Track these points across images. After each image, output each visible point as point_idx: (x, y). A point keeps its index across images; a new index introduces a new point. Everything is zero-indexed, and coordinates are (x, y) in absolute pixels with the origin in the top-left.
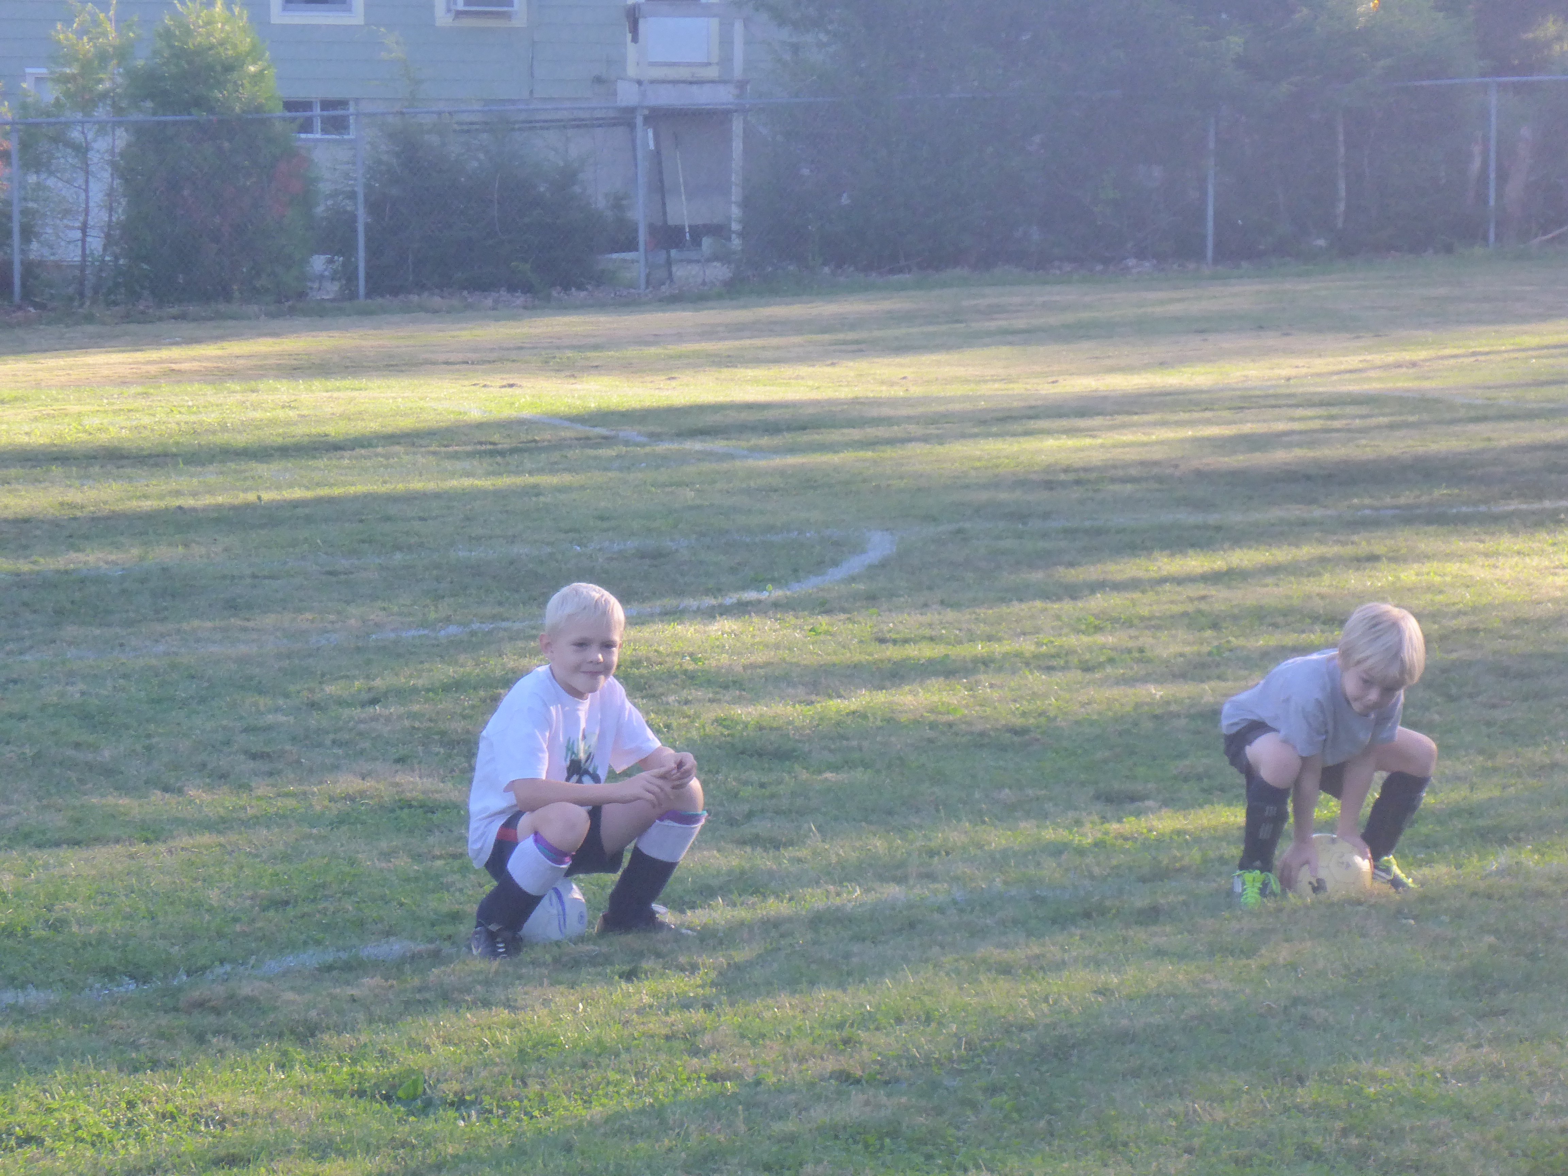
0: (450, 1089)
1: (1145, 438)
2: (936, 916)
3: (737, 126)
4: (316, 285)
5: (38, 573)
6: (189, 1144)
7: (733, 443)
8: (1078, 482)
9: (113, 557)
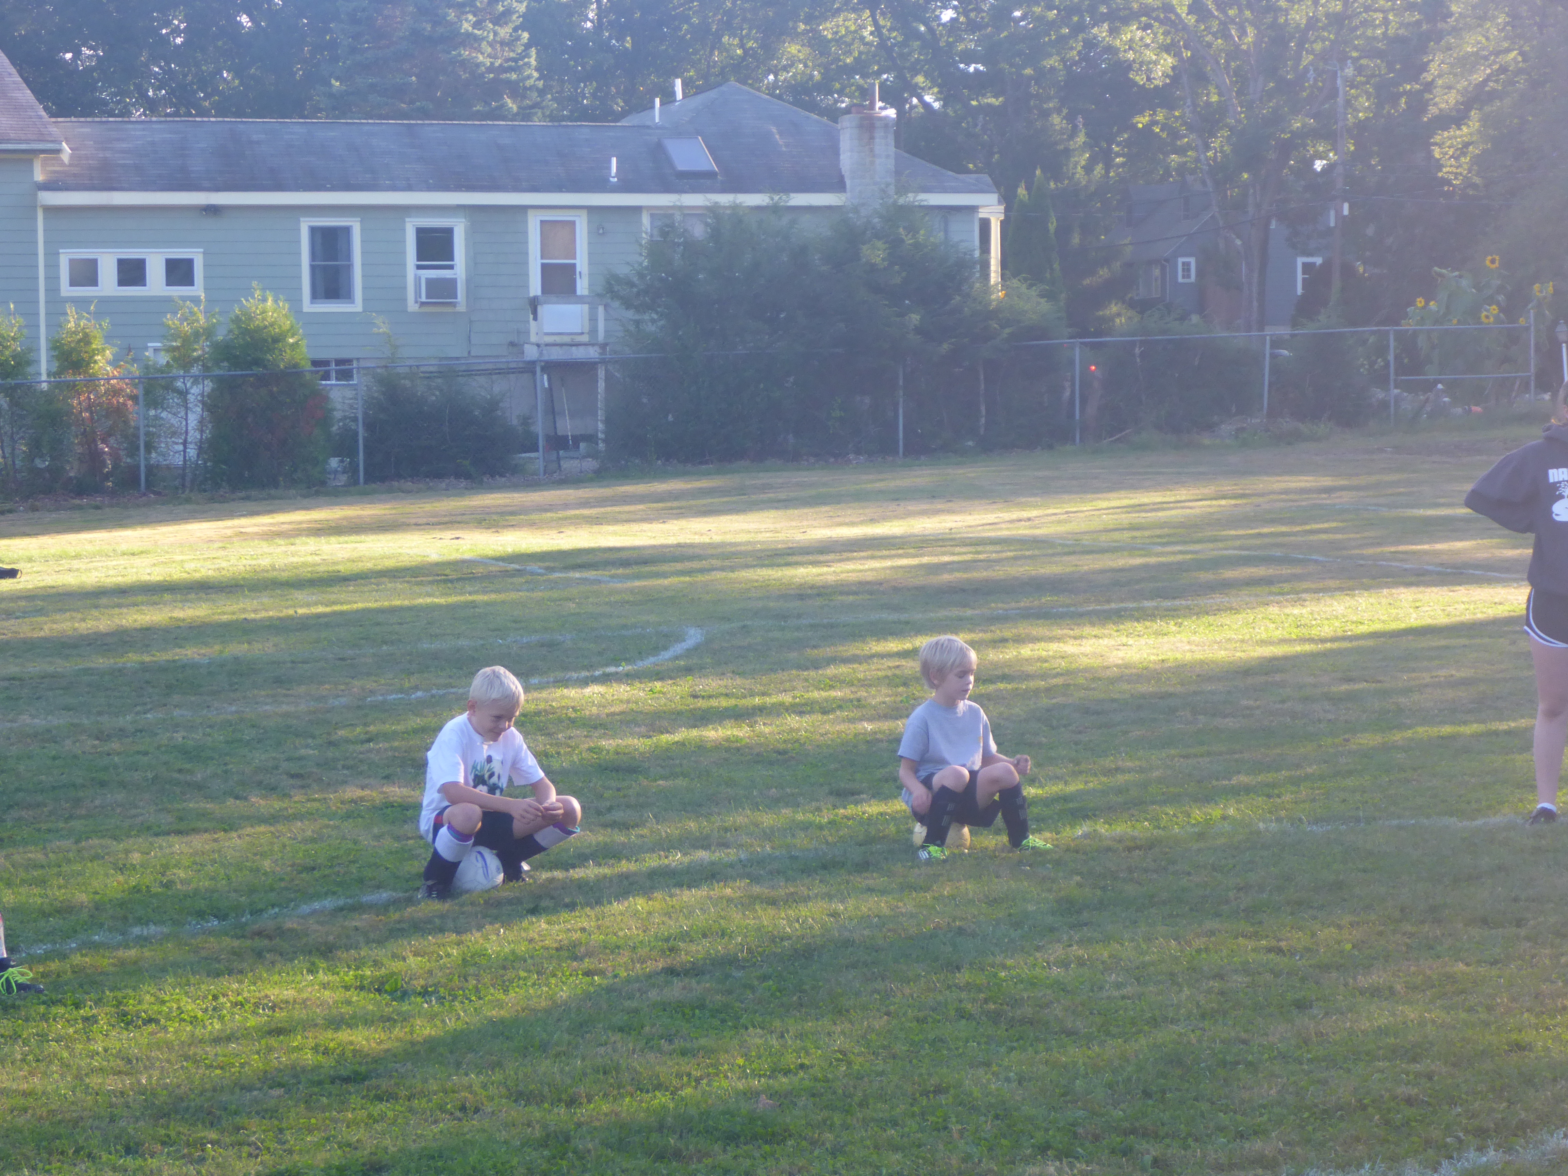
0: (419, 984)
1: (861, 567)
2: (730, 870)
3: (601, 373)
4: (332, 476)
5: (155, 662)
6: (252, 1022)
7: (600, 572)
8: (818, 595)
9: (203, 651)
